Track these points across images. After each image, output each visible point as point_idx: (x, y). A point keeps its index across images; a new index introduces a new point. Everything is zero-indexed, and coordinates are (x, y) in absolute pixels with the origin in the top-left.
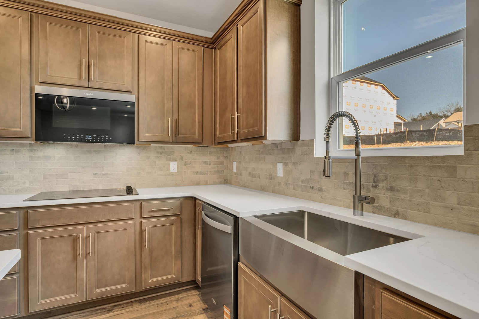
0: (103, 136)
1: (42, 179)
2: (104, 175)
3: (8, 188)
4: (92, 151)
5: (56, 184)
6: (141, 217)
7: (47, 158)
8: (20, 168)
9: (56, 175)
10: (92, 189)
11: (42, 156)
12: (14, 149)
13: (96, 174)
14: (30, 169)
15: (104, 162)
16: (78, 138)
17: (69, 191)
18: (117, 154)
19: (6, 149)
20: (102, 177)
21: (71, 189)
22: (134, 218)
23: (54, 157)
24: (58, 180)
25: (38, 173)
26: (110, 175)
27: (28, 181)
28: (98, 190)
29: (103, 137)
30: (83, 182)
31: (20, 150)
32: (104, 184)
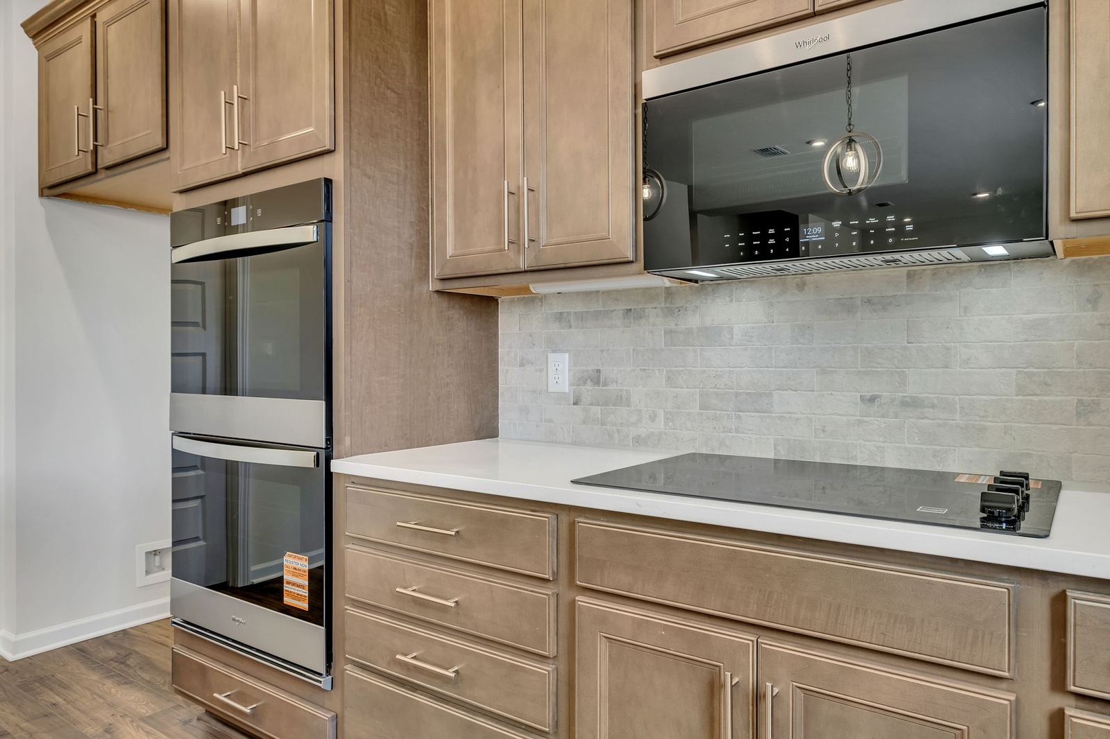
0: (873, 220)
1: (697, 410)
2: (905, 404)
3: (618, 431)
4: (859, 302)
5: (737, 431)
6: (1058, 682)
7: (711, 335)
8: (644, 370)
9: (737, 395)
10: (858, 463)
11: (698, 328)
12: (631, 310)
13: (872, 399)
14: (667, 372)
15: (905, 349)
16: (772, 241)
17: (776, 461)
18: (966, 309)
19: (613, 311)
20: (896, 416)
21: (784, 455)
22: (1006, 674)
23: (731, 329)
24: (741, 413)
25: (687, 387)
26: (933, 406)
27: (662, 411)
28: (883, 469)
29: (872, 226)
30: (824, 431)
31: (643, 310)
32: (909, 446)
